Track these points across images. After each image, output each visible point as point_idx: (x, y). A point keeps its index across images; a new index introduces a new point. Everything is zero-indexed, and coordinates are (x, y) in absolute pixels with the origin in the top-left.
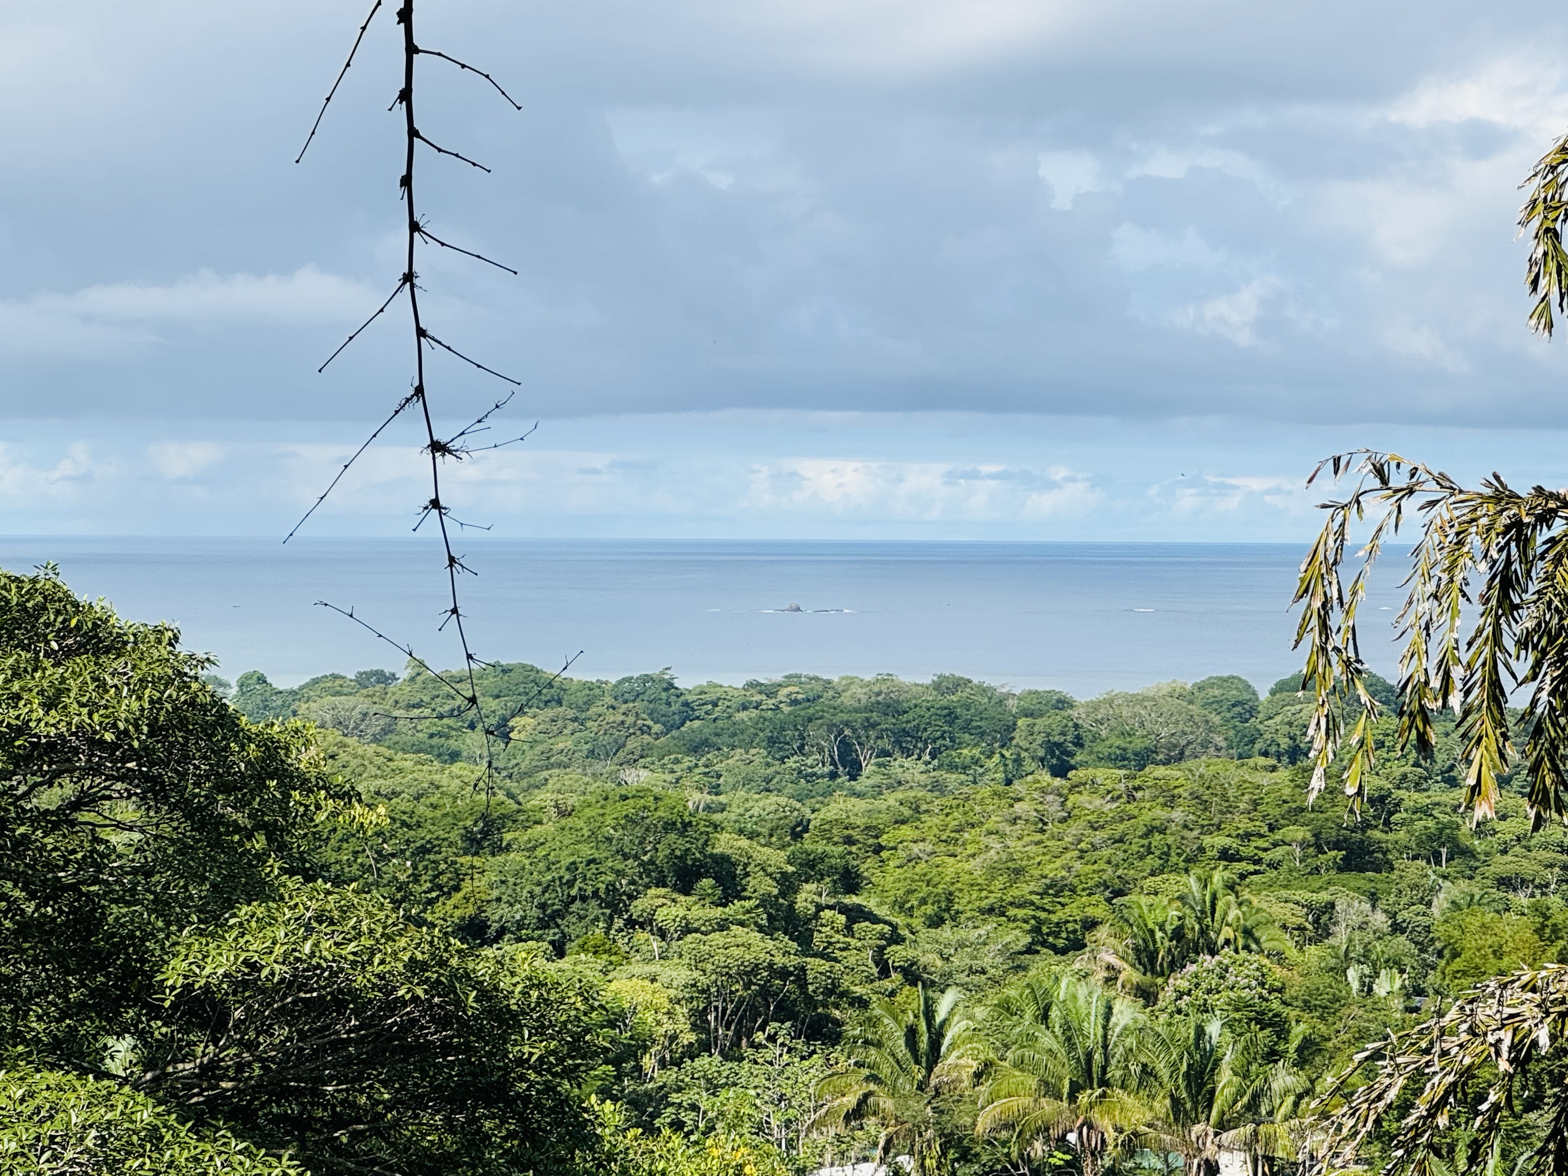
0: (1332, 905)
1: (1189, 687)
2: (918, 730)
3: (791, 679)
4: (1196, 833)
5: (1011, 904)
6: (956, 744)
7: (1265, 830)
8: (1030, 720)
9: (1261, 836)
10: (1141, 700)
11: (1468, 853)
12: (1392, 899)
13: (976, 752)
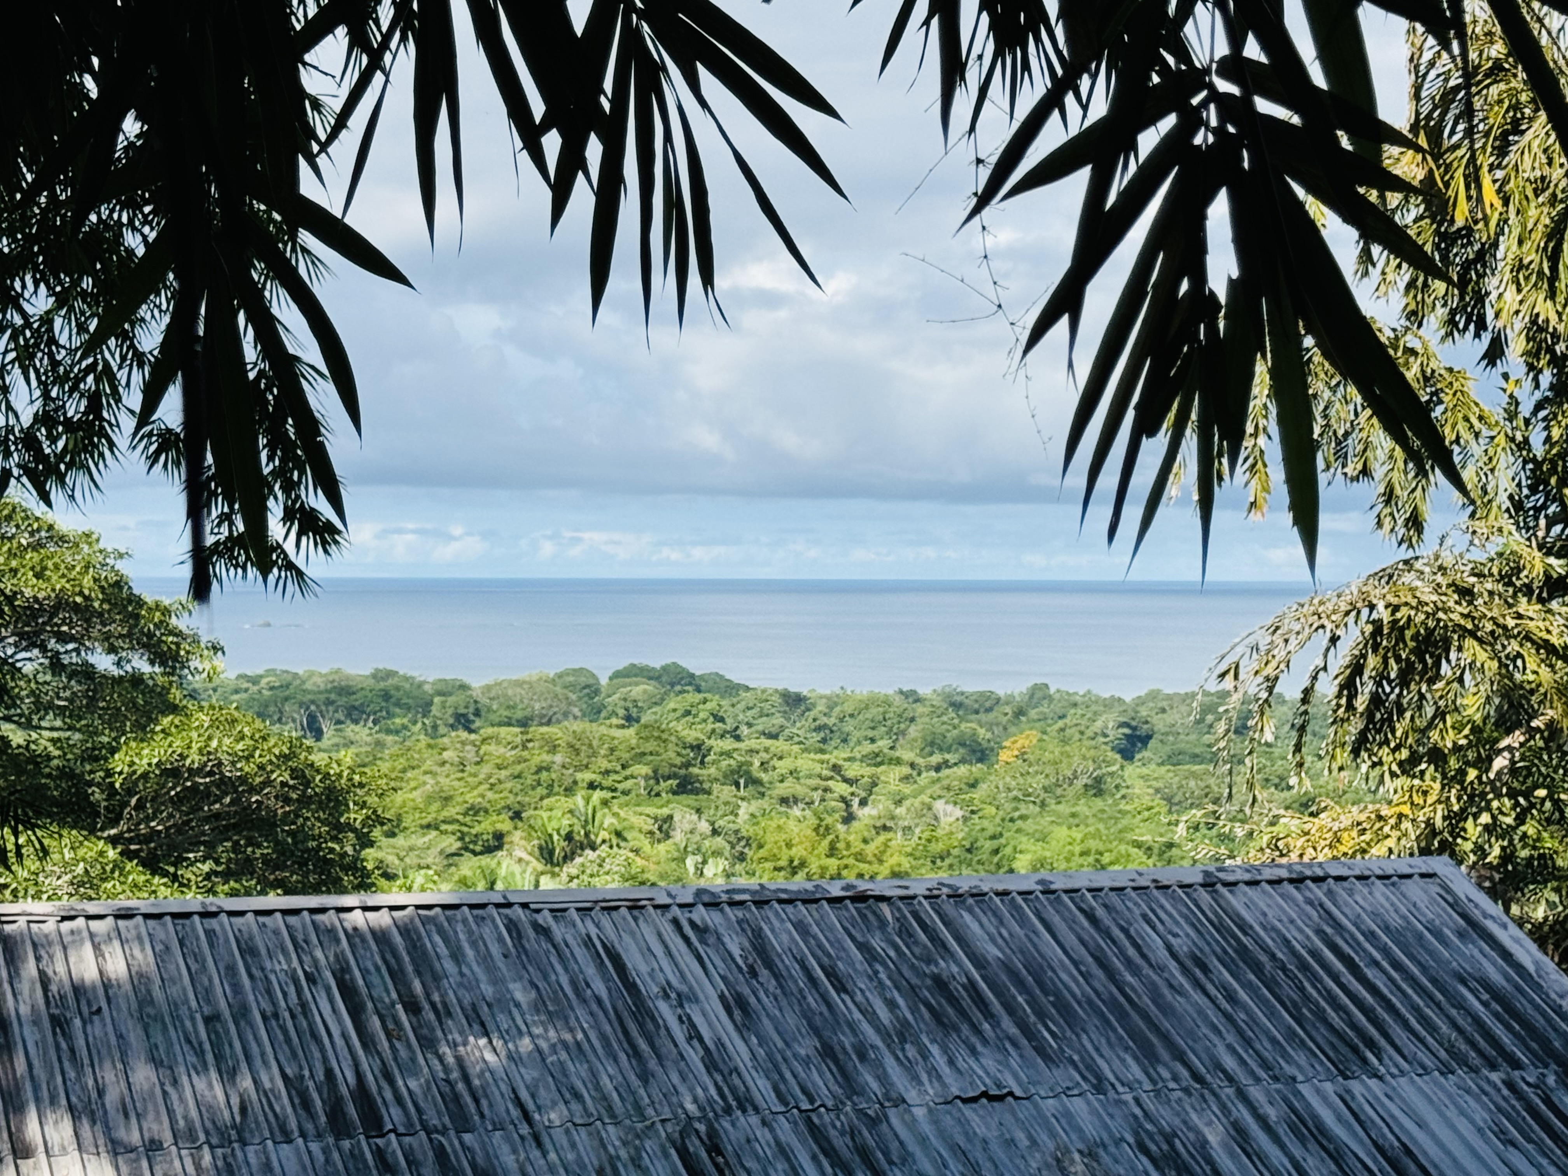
0: (670, 817)
1: (551, 675)
2: (362, 704)
3: (270, 672)
4: (571, 771)
5: (444, 822)
6: (390, 715)
7: (619, 768)
8: (443, 698)
9: (616, 772)
10: (519, 684)
11: (757, 782)
12: (712, 812)
13: (405, 721)
